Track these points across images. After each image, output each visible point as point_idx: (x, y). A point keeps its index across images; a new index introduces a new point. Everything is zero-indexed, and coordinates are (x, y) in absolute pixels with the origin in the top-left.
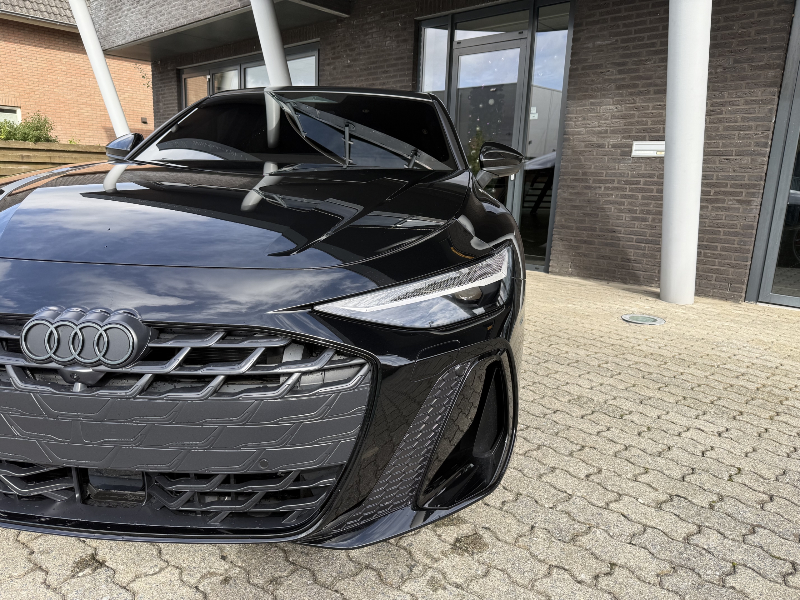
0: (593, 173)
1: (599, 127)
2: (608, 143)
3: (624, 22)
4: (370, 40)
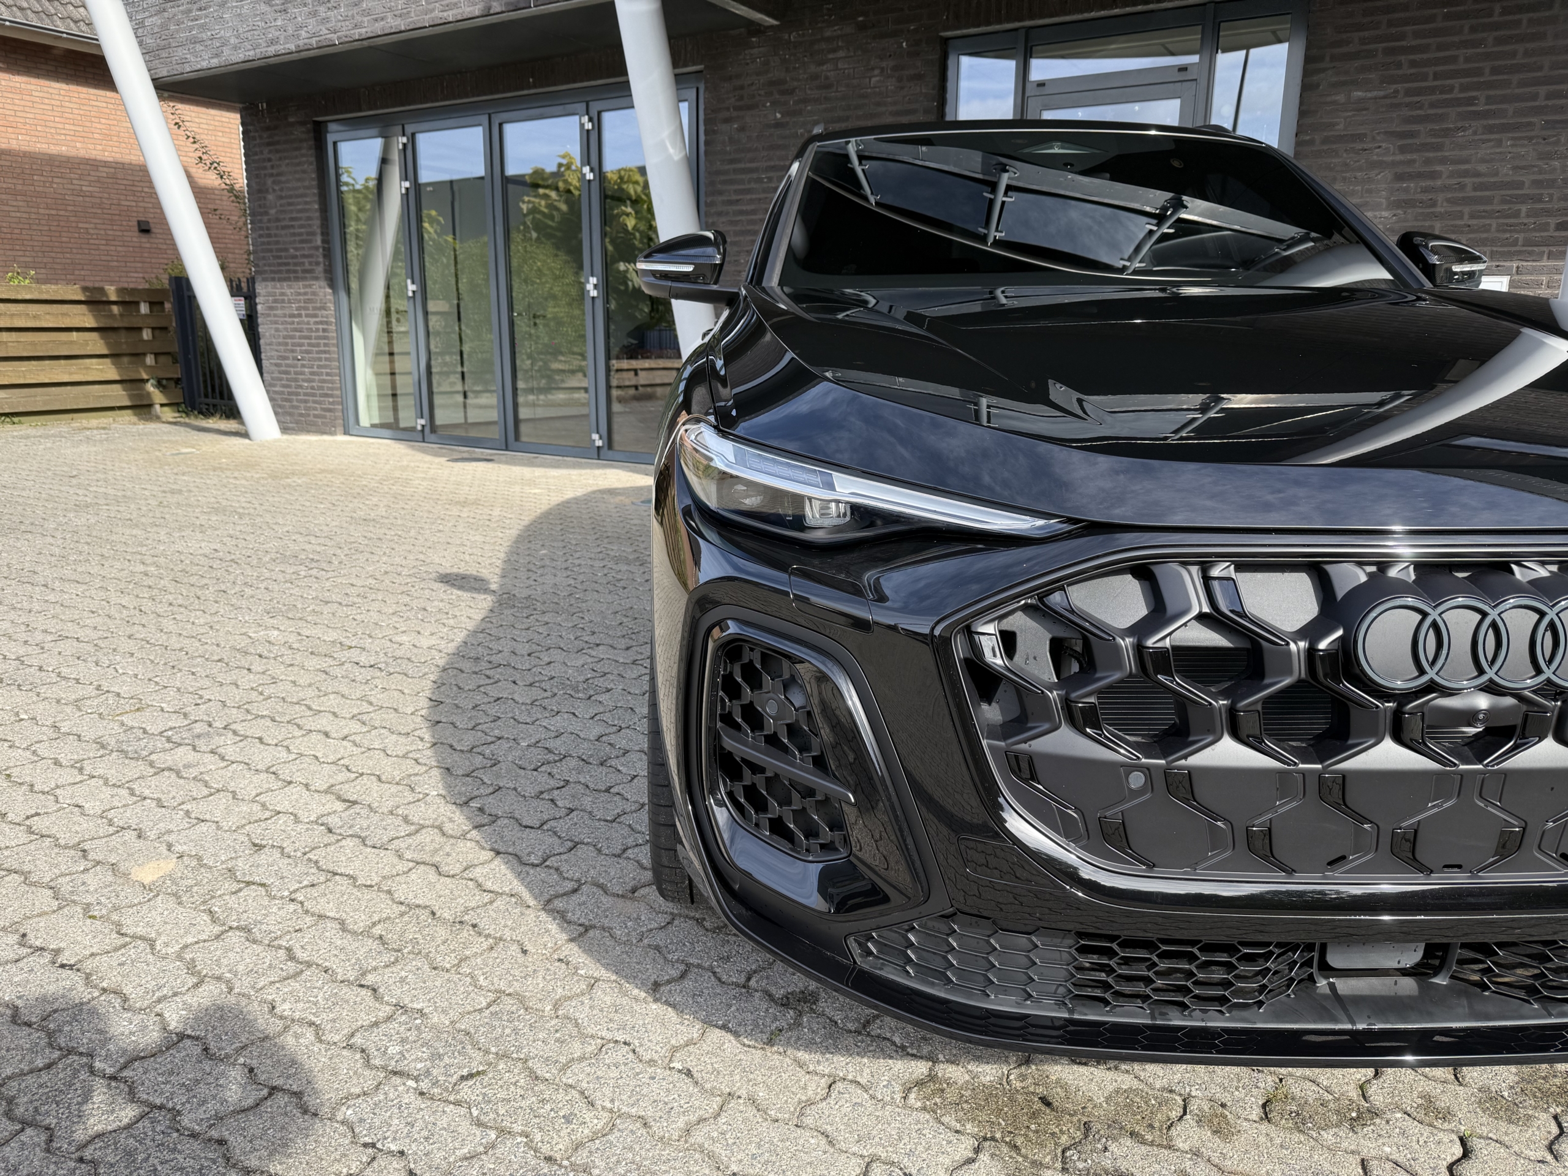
3: (1412, 57)
4: (831, 74)
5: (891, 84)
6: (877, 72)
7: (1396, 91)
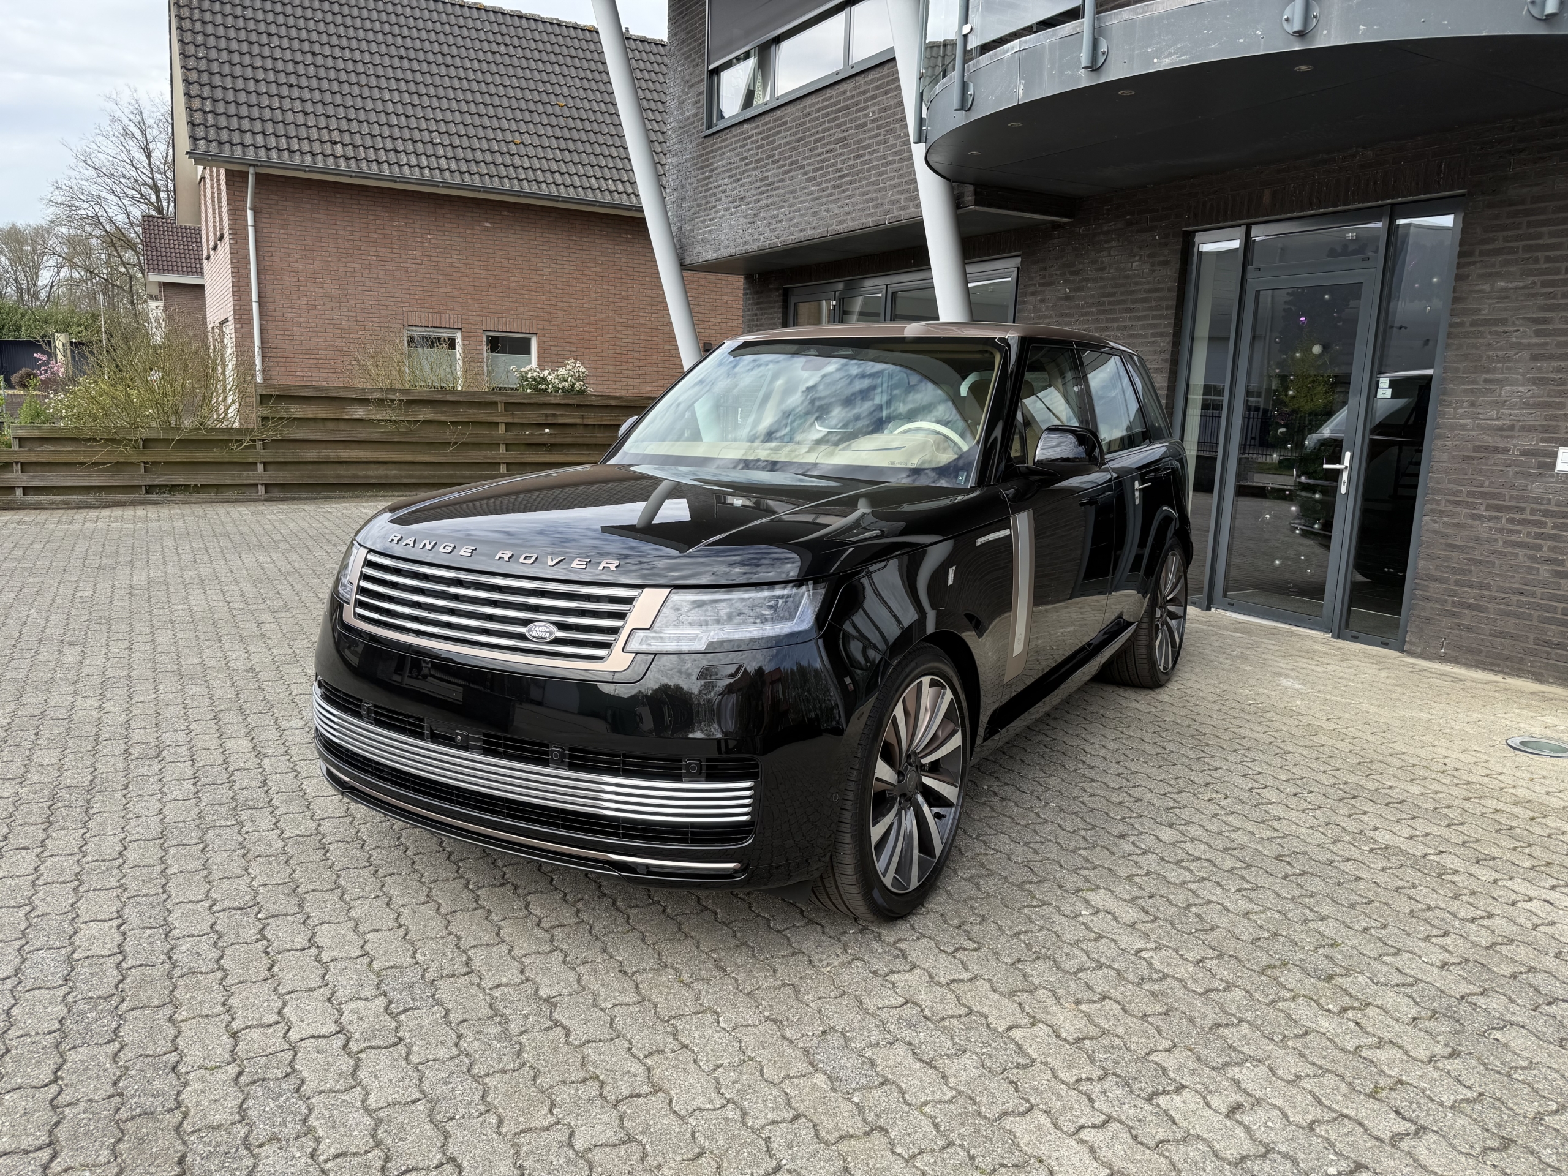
0: (1486, 493)
1: (1497, 419)
2: (1515, 446)
3: (1547, 253)
4: (1106, 260)
5: (1146, 268)
6: (1137, 258)
7: (1534, 283)
